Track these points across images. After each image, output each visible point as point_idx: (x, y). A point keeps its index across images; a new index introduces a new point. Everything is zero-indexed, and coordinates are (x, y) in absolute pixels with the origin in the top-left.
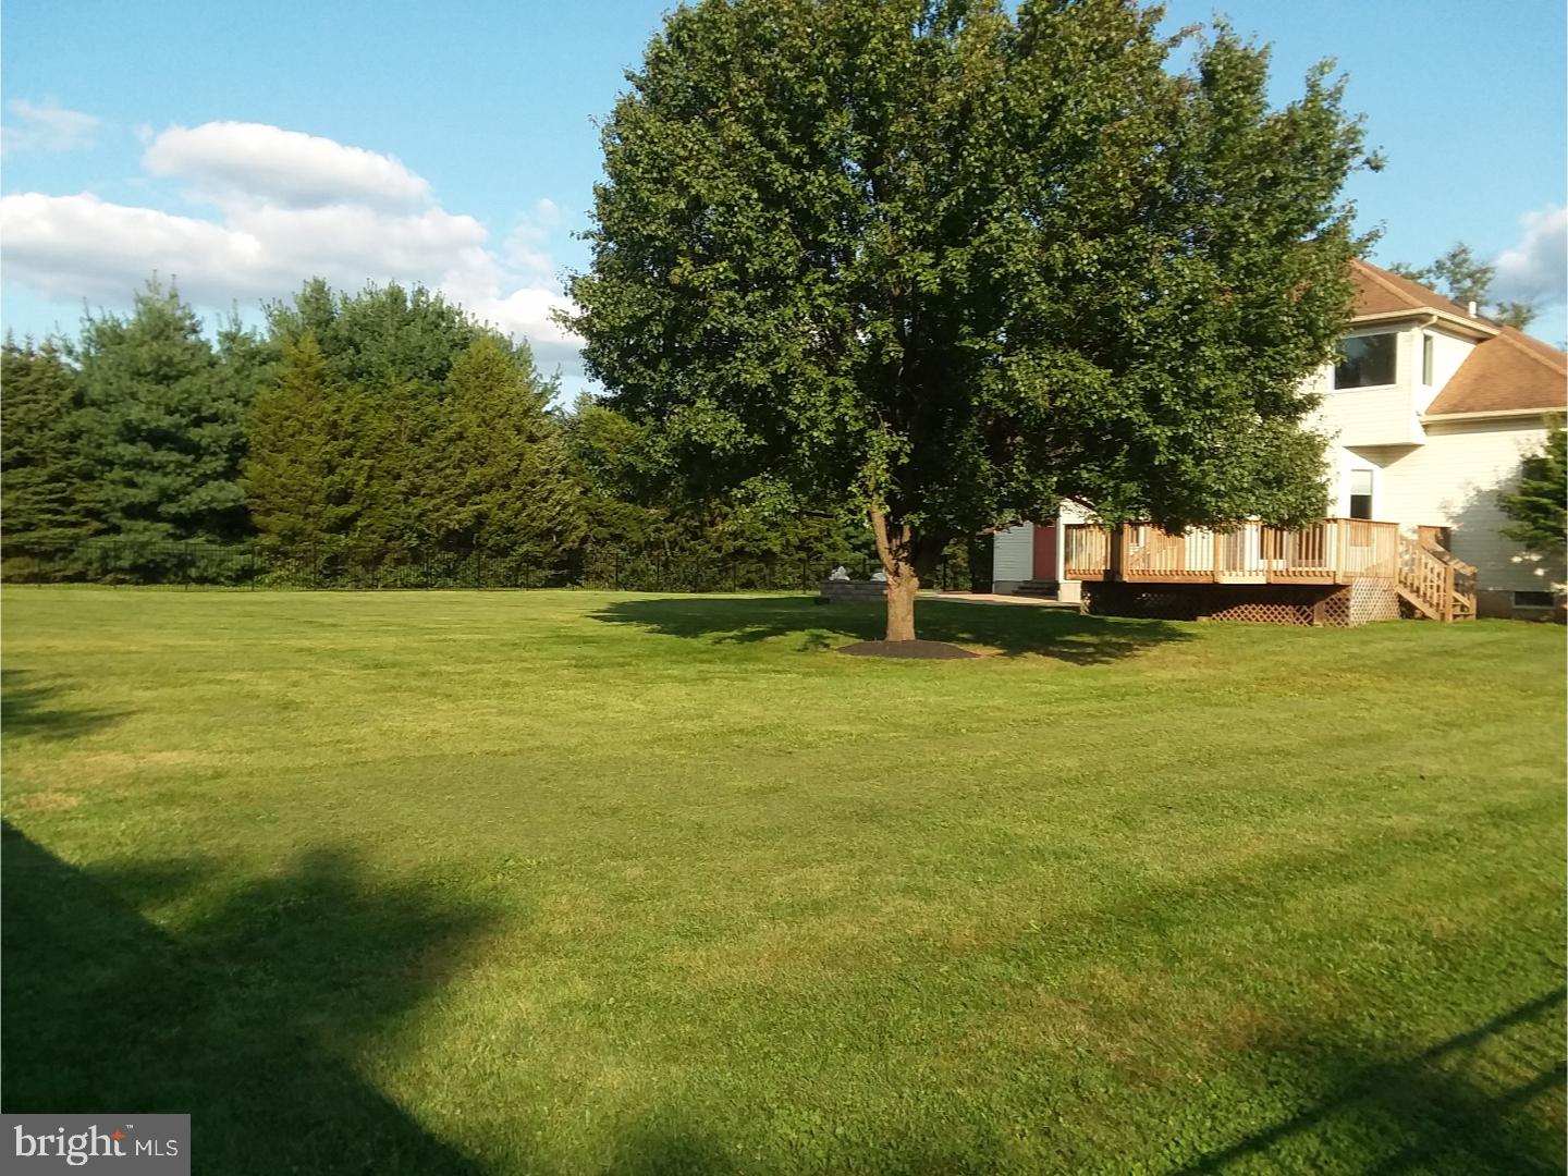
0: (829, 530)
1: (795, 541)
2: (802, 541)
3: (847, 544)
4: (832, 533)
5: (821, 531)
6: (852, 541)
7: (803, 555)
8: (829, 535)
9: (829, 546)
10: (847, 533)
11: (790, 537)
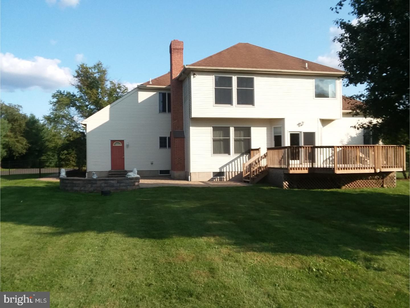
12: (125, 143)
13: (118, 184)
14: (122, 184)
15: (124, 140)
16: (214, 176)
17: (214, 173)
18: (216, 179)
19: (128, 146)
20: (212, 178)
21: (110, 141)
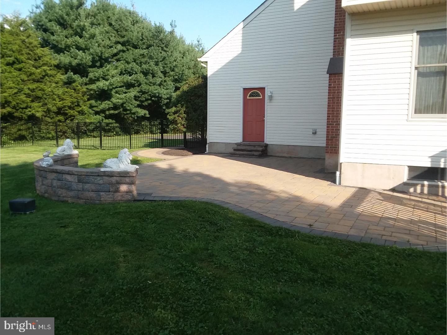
0: (78, 102)
1: (54, 109)
2: (59, 109)
3: (90, 111)
4: (81, 104)
5: (72, 103)
6: (95, 109)
7: (61, 118)
8: (78, 105)
9: (79, 112)
10: (91, 104)
11: (50, 106)
12: (267, 93)
13: (80, 186)
14: (87, 186)
15: (264, 88)
16: (411, 178)
17: (412, 169)
18: (419, 188)
19: (271, 98)
20: (405, 184)
21: (242, 90)
